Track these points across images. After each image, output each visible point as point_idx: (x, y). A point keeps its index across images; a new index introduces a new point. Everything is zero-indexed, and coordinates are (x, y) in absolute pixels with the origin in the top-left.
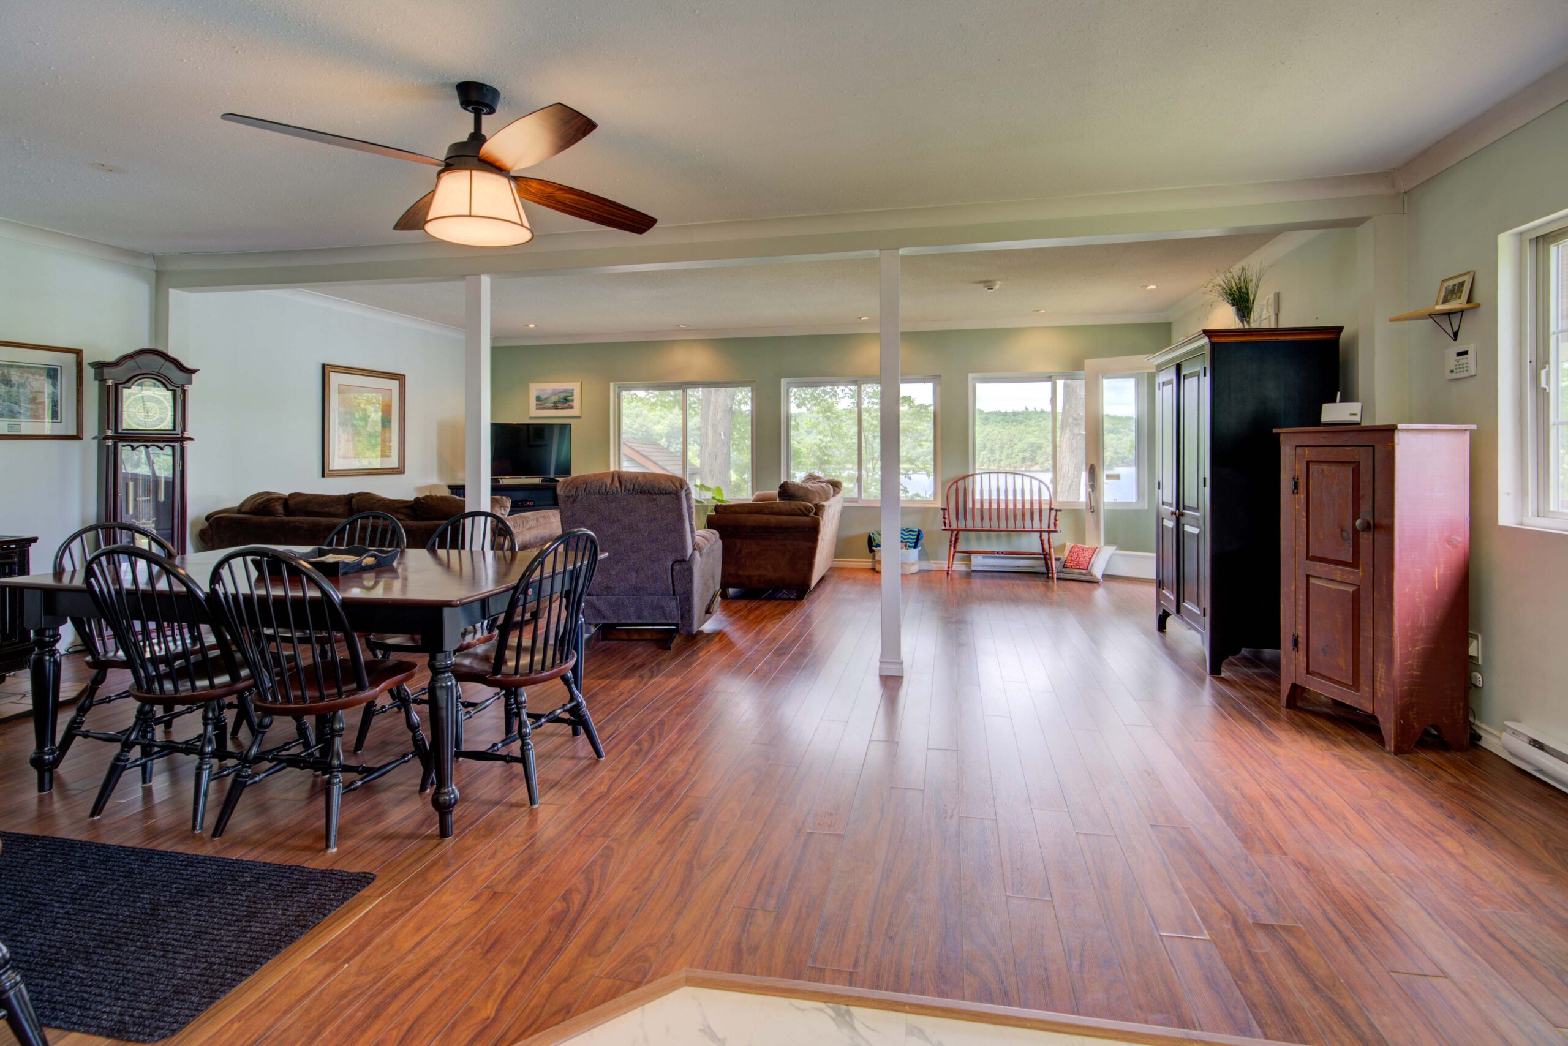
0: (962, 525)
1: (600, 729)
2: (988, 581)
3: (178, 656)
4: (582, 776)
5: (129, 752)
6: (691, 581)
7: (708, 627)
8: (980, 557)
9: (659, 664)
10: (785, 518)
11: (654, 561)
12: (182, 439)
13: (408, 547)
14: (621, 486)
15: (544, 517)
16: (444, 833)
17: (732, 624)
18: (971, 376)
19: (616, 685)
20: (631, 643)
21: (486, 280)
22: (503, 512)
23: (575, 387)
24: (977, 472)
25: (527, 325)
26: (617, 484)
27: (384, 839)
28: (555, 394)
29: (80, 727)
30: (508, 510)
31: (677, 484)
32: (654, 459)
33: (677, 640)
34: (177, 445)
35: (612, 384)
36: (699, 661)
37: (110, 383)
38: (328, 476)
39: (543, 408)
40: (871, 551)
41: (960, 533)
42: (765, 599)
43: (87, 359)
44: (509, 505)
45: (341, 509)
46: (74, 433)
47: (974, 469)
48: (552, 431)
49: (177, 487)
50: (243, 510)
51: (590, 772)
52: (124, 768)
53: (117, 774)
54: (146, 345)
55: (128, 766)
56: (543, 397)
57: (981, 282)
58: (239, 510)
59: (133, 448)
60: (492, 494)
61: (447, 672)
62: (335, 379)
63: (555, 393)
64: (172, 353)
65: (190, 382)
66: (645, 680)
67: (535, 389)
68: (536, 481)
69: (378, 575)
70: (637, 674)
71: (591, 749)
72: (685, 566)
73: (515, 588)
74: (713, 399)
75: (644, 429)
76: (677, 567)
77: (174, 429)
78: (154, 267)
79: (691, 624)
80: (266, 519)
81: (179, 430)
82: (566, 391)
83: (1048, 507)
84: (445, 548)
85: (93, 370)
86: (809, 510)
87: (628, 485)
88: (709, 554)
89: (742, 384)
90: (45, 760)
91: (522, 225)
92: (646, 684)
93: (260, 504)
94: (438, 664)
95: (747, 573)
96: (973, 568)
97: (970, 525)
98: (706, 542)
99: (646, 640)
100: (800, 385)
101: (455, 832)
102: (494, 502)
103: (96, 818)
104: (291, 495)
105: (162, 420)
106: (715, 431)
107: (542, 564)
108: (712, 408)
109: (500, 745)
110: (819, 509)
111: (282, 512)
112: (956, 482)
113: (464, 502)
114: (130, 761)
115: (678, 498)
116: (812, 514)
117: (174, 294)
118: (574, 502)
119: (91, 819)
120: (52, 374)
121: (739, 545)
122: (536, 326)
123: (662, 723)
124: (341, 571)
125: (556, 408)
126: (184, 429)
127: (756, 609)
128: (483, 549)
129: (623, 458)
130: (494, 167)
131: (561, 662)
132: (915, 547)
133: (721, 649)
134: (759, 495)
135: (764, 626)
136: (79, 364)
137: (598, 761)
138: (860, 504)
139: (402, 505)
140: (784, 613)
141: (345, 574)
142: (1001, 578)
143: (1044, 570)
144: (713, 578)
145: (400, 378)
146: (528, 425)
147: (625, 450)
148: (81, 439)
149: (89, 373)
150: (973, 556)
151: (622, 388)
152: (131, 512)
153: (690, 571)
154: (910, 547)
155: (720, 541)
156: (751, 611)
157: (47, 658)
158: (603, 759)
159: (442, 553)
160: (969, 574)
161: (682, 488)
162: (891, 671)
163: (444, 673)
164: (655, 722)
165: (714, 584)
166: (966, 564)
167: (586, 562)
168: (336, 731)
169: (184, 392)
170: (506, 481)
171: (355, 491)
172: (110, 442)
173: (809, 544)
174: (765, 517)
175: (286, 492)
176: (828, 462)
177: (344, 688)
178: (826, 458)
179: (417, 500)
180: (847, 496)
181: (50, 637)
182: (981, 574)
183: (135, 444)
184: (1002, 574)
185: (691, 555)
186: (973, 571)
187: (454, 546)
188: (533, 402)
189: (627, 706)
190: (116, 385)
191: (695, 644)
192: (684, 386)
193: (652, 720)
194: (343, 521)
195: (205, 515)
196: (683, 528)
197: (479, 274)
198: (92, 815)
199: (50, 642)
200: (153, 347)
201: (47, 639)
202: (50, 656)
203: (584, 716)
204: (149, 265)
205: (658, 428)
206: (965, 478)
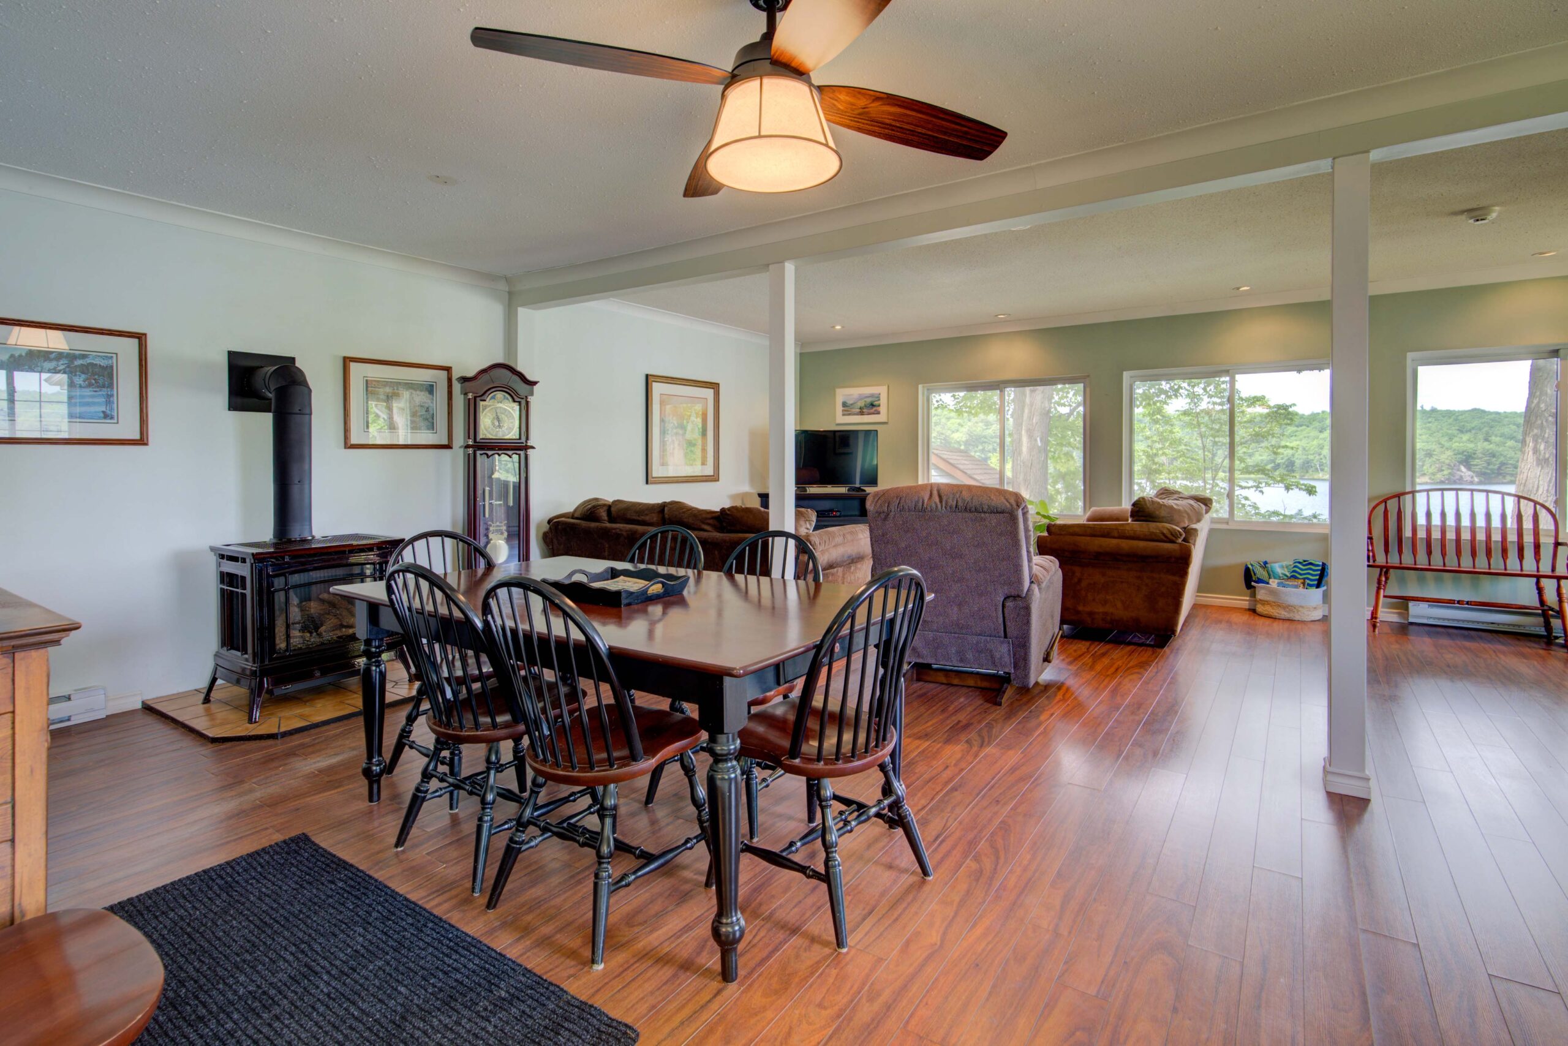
0: (1394, 559)
1: (924, 823)
2: (1445, 641)
3: (475, 679)
4: (904, 905)
5: (428, 783)
6: (1028, 623)
7: (1047, 675)
8: (1424, 606)
9: (990, 726)
10: (1142, 544)
11: (981, 595)
12: (526, 448)
13: (706, 568)
14: (941, 502)
15: (851, 533)
16: (727, 974)
17: (1076, 674)
18: (1410, 356)
19: (938, 751)
20: (952, 689)
21: (790, 268)
22: (808, 526)
23: (882, 390)
24: (1418, 488)
25: (834, 327)
26: (937, 500)
27: (657, 961)
28: (861, 399)
29: (409, 737)
30: (814, 524)
31: (1012, 501)
32: (961, 467)
33: (1009, 693)
34: (522, 453)
35: (920, 386)
36: (1041, 729)
37: (470, 396)
38: (652, 483)
39: (849, 414)
40: (1249, 586)
41: (1391, 571)
42: (1109, 642)
43: (456, 375)
44: (814, 518)
45: (654, 518)
46: (446, 443)
47: (1413, 483)
48: (857, 438)
49: (522, 489)
50: (576, 515)
51: (915, 899)
52: (424, 799)
53: (417, 805)
54: (500, 360)
55: (429, 796)
56: (850, 402)
57: (1462, 212)
58: (572, 515)
59: (488, 457)
60: (797, 506)
61: (731, 760)
62: (657, 388)
63: (861, 397)
64: (519, 368)
65: (532, 394)
66: (975, 749)
67: (844, 394)
68: (842, 490)
69: (667, 606)
70: (964, 737)
71: (913, 857)
72: (1020, 603)
73: (818, 647)
74: (1028, 400)
75: (942, 437)
76: (1010, 604)
77: (520, 439)
78: (507, 289)
79: (1027, 676)
80: (593, 525)
81: (523, 439)
82: (872, 396)
83: (1552, 540)
84: (742, 573)
85: (459, 385)
86: (1176, 535)
87: (950, 501)
88: (1048, 587)
89: (1072, 381)
90: (372, 772)
91: (827, 145)
92: (976, 756)
93: (588, 510)
94: (718, 749)
95: (1088, 609)
96: (1411, 620)
97: (1407, 559)
98: (1045, 573)
99: (969, 687)
100: (1144, 379)
101: (742, 973)
102: (799, 516)
103: (400, 849)
104: (615, 502)
105: (511, 429)
106: (1031, 436)
107: (853, 617)
108: (1026, 411)
109: (799, 844)
110: (1190, 534)
111: (606, 518)
112: (1385, 501)
113: (768, 514)
114: (430, 791)
115: (1013, 519)
116: (1180, 541)
117: (521, 311)
118: (885, 519)
119: (395, 850)
120: (430, 389)
121: (1078, 574)
122: (843, 327)
123: (1005, 827)
124: (624, 601)
125: (862, 413)
126: (527, 439)
127: (1103, 655)
128: (783, 577)
129: (931, 466)
130: (794, 71)
131: (876, 746)
132: (1318, 586)
133: (1066, 715)
134: (1095, 511)
135: (1120, 683)
136: (450, 380)
137: (923, 882)
138: (1232, 526)
139: (709, 516)
140: (1144, 665)
141: (629, 604)
142: (1465, 637)
143: (1542, 631)
144: (1052, 617)
145: (715, 386)
146: (835, 432)
147: (933, 459)
148: (451, 448)
149: (457, 387)
150: (1411, 604)
151: (930, 391)
152: (487, 515)
153: (1027, 609)
154: (1311, 586)
155: (1060, 572)
156: (1096, 658)
157: (374, 668)
158: (931, 878)
159: (740, 578)
160: (1404, 629)
161: (1018, 506)
162: (1348, 787)
163: (726, 761)
164: (996, 822)
165: (1053, 624)
166: (1399, 613)
167: (910, 606)
168: (606, 809)
169: (527, 403)
170: (813, 490)
171: (668, 500)
172: (470, 451)
173: (1176, 578)
174: (1114, 541)
175: (610, 499)
176: (1158, 472)
177: (616, 754)
178: (1154, 467)
179: (723, 510)
180: (1215, 515)
181: (376, 647)
182: (1427, 629)
183: (490, 453)
184: (1466, 633)
185: (1028, 590)
186: (1412, 624)
187: (752, 572)
188: (839, 408)
189: (954, 789)
190: (475, 398)
191: (1031, 701)
192: (999, 385)
193: (990, 820)
194: (653, 530)
195: (548, 519)
196: (1018, 556)
197: (782, 262)
198: (397, 845)
199: (376, 652)
200: (507, 362)
201: (374, 650)
202: (377, 666)
203: (906, 817)
204: (503, 286)
205: (956, 436)
206: (1399, 496)
